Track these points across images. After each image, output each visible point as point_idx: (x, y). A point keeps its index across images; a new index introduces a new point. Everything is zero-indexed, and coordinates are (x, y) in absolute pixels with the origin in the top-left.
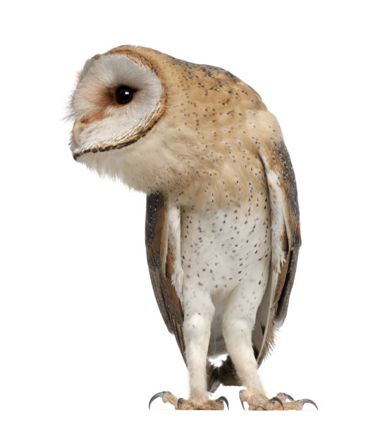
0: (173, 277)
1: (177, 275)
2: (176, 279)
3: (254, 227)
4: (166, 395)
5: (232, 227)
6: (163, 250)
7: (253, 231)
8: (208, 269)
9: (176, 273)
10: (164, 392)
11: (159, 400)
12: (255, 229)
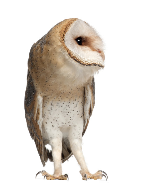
0: (38, 121)
1: (40, 121)
2: (40, 122)
3: (77, 105)
4: (43, 172)
5: (67, 105)
6: (35, 111)
7: (76, 106)
8: (55, 119)
9: (40, 119)
10: (42, 171)
11: (40, 174)
12: (77, 106)
